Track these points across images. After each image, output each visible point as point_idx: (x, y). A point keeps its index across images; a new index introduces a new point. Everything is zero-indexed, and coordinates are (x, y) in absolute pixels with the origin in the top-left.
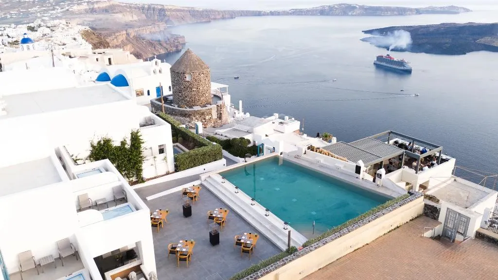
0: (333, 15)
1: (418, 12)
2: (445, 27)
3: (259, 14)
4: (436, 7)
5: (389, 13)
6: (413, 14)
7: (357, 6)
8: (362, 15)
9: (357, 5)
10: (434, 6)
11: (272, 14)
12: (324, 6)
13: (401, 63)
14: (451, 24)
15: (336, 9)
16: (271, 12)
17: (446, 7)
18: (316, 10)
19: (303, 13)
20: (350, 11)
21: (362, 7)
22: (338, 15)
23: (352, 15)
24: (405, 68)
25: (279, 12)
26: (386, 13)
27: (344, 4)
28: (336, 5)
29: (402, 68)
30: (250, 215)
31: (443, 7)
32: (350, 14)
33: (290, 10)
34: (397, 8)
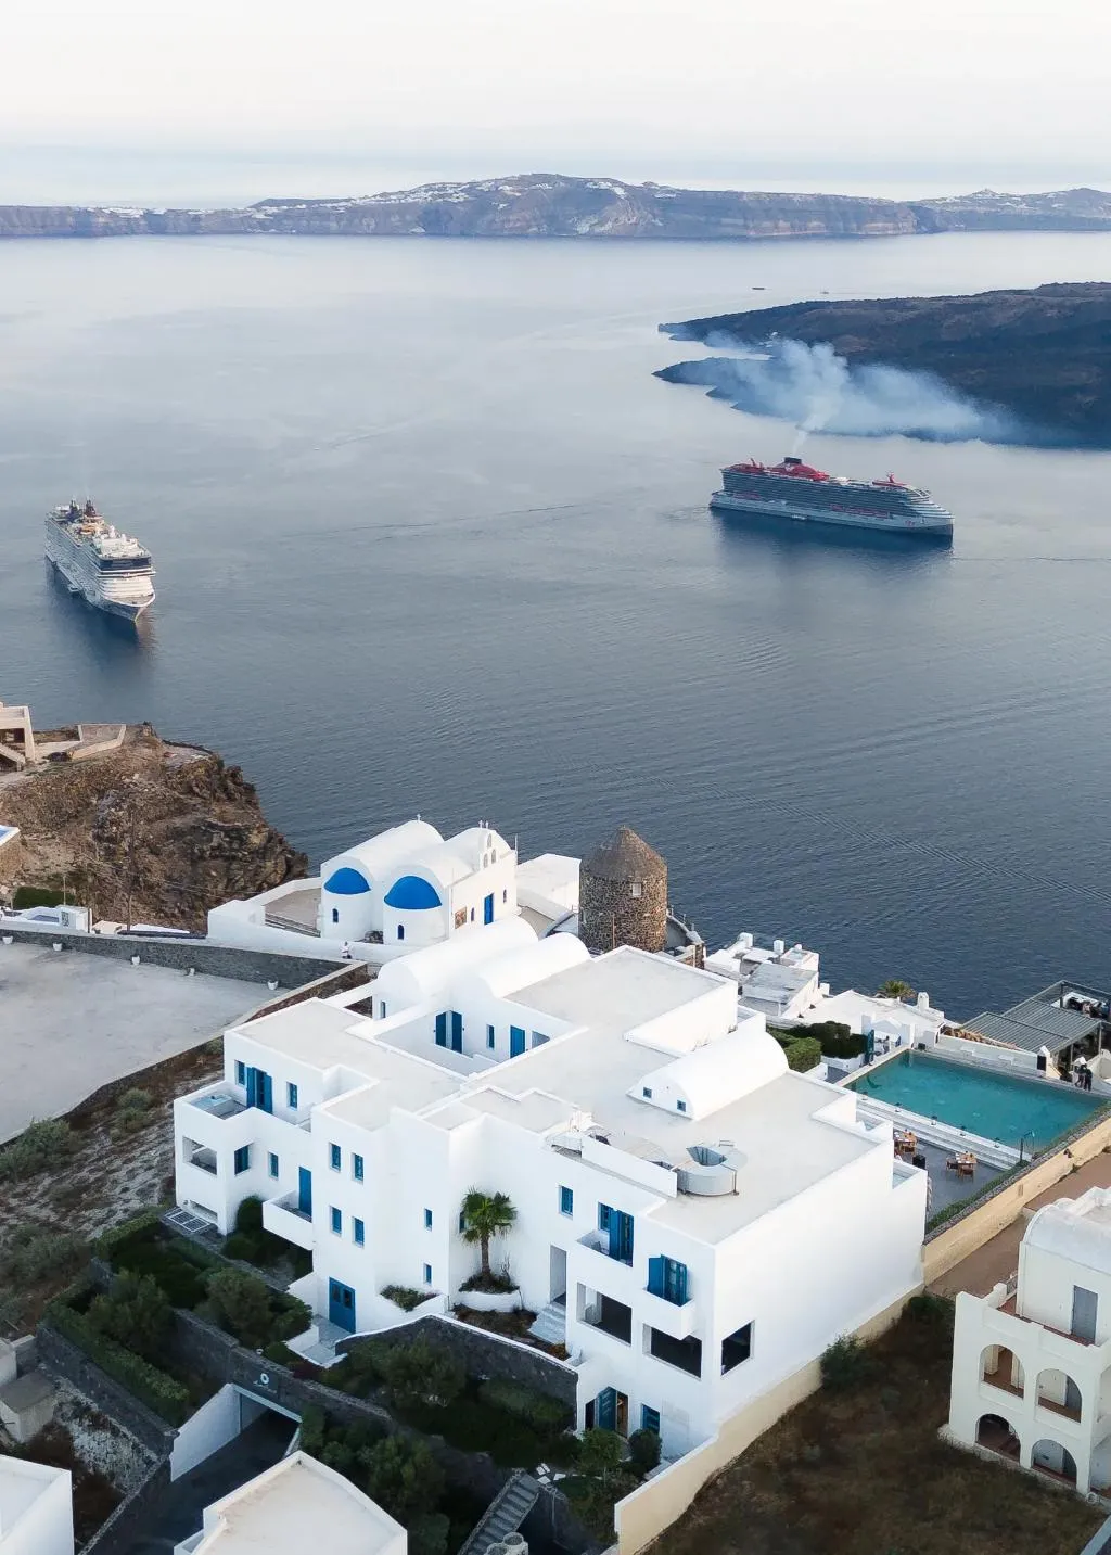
0: (493, 234)
1: (926, 219)
2: (1060, 306)
3: (78, 225)
4: (1009, 197)
5: (782, 224)
6: (898, 233)
7: (619, 191)
8: (649, 235)
9: (615, 183)
10: (1000, 190)
11: (157, 225)
12: (443, 187)
13: (889, 497)
14: (1088, 286)
15: (511, 201)
16: (148, 215)
17: (1058, 197)
18: (403, 209)
19: (334, 225)
20: (581, 216)
21: (643, 197)
22: (520, 235)
23: (593, 237)
24: (918, 523)
25: (197, 218)
26: (767, 224)
27: (546, 178)
28: (508, 181)
29: (898, 522)
30: (936, 1137)
31: (1043, 197)
32: (584, 228)
33: (258, 207)
34: (822, 200)
